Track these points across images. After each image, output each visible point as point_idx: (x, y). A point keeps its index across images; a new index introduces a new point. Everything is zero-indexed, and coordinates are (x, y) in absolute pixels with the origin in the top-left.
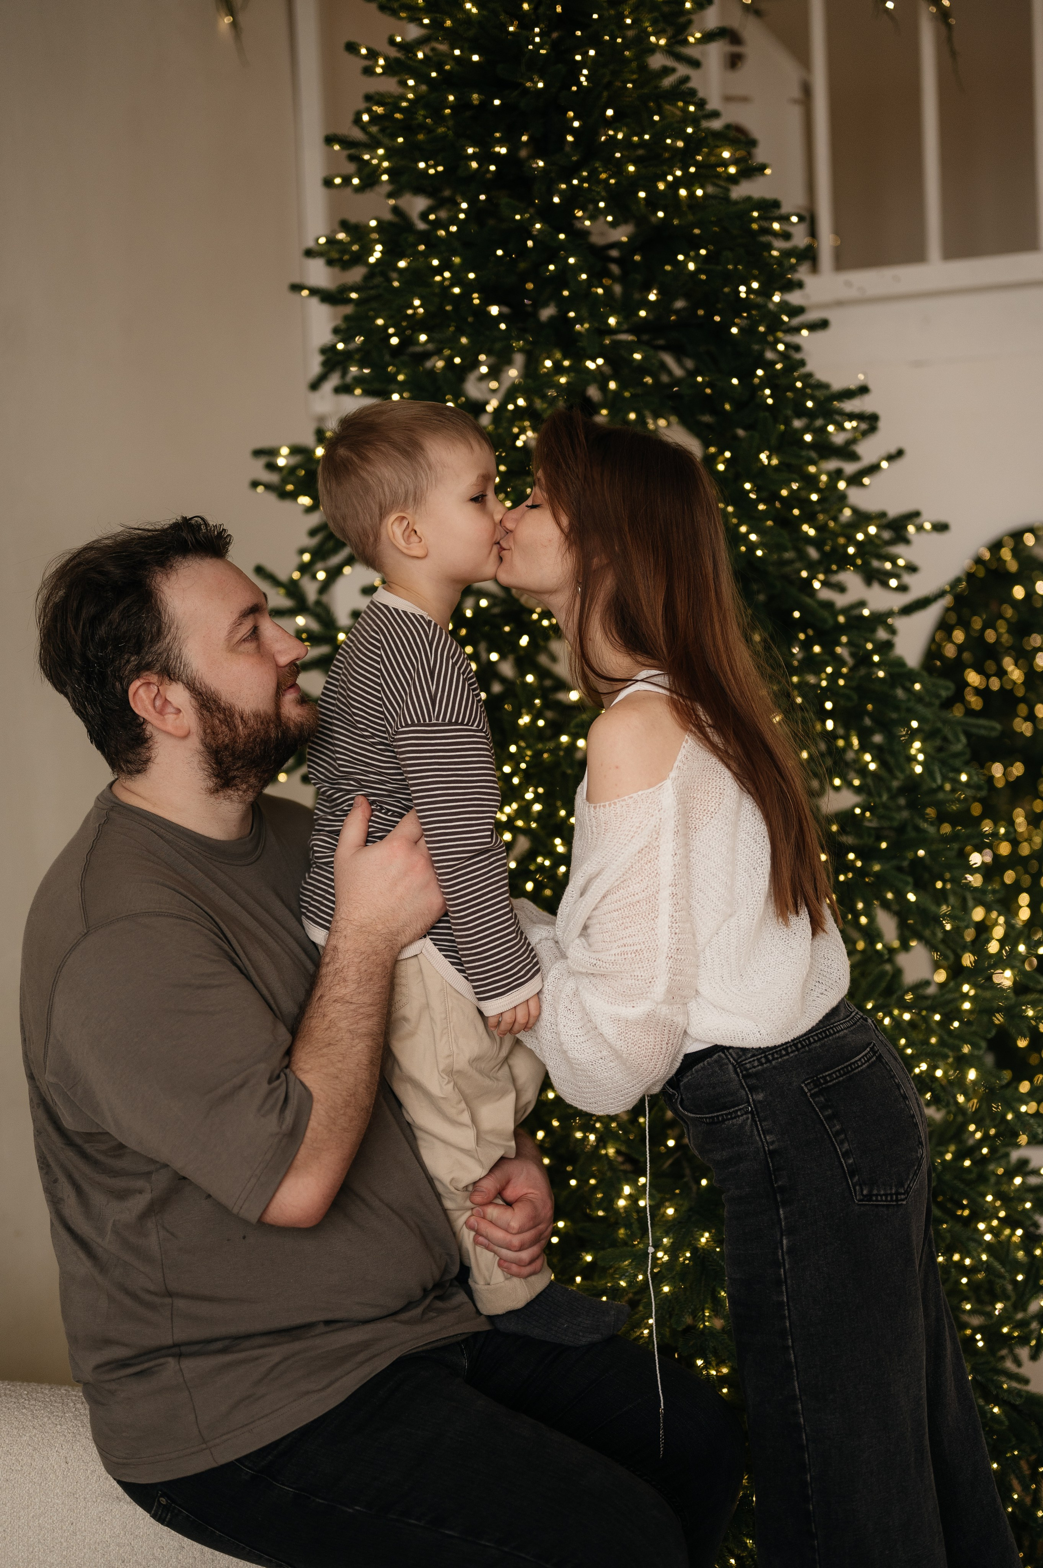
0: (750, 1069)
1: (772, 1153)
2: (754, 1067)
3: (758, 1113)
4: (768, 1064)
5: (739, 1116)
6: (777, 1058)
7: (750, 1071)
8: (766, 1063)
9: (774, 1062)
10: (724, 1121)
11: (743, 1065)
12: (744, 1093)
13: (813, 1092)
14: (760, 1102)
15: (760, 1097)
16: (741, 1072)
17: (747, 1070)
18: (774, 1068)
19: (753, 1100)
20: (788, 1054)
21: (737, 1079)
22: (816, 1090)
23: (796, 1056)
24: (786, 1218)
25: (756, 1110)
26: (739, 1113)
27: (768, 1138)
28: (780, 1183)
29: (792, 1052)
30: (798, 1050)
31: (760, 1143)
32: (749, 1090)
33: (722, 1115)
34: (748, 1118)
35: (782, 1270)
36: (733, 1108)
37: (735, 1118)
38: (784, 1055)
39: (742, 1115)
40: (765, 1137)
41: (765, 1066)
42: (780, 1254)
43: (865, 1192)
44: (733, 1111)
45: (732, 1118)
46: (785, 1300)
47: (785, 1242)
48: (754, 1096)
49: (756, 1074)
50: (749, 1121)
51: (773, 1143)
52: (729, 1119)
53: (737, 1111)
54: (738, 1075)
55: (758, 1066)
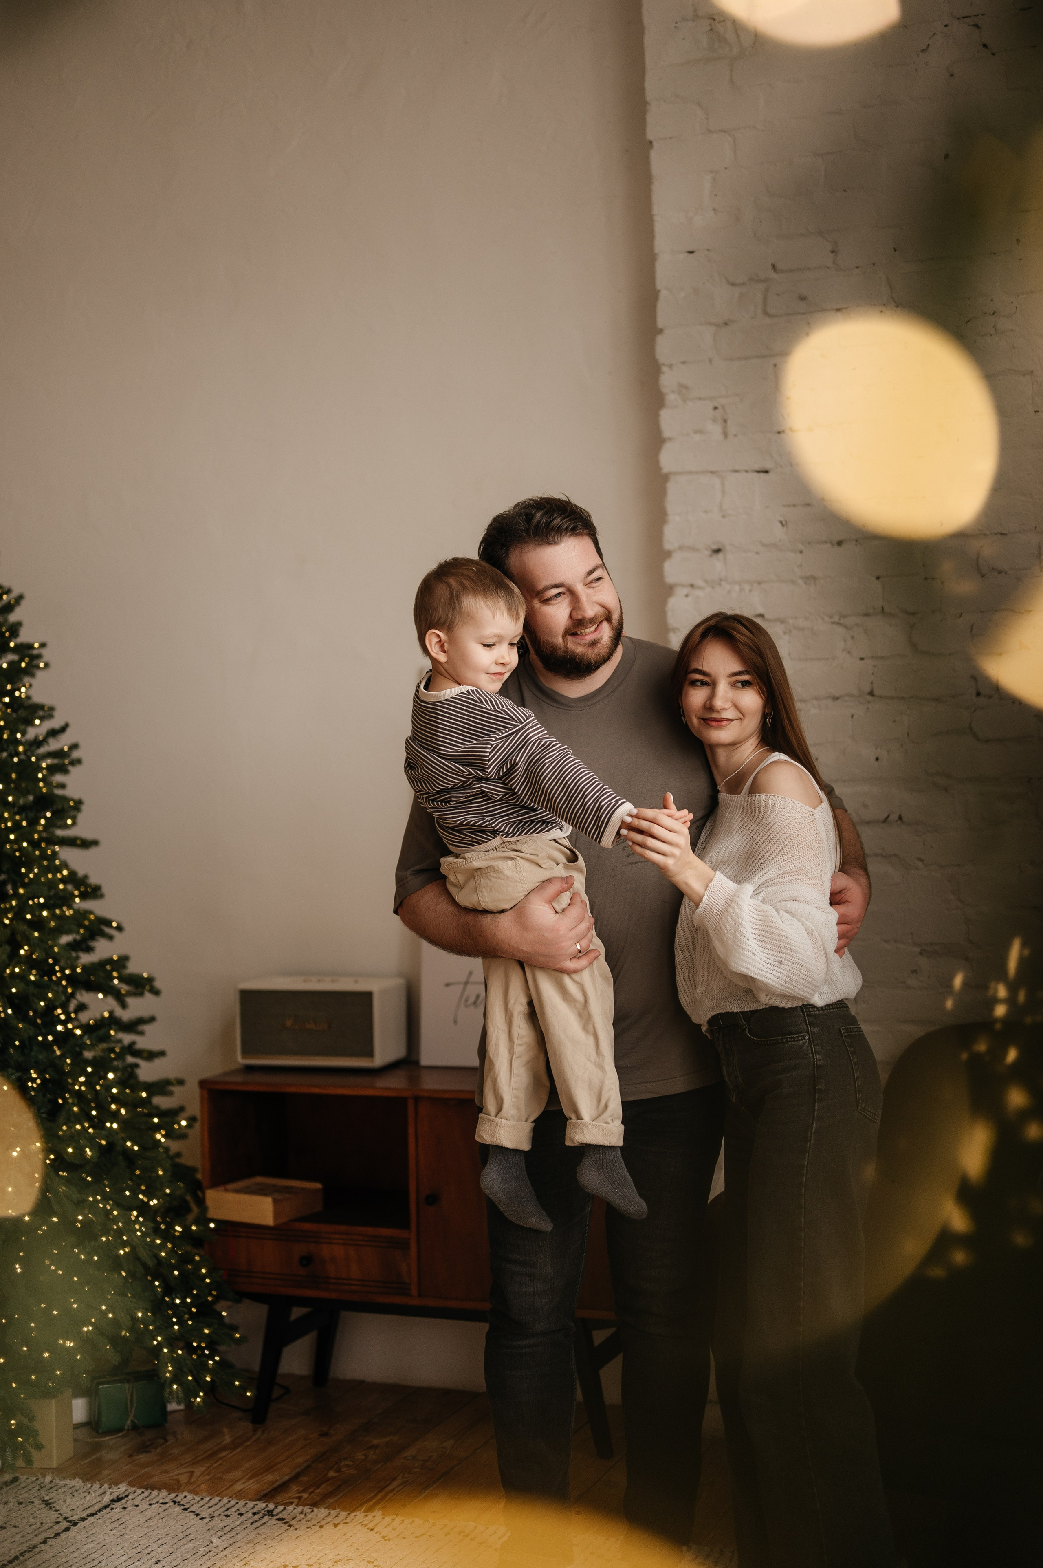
0: (812, 1011)
1: (819, 1067)
2: (814, 1011)
3: (813, 1040)
4: (822, 1012)
5: (800, 1040)
6: (827, 1009)
7: (812, 1013)
8: (821, 1011)
9: (825, 1011)
10: (787, 1042)
11: (807, 1008)
12: (805, 1026)
13: (845, 1034)
14: (815, 1033)
15: (816, 1030)
16: (806, 1012)
17: (809, 1011)
18: (825, 1014)
19: (811, 1031)
20: (833, 1008)
21: (802, 1015)
22: (847, 1034)
23: (836, 1011)
24: (818, 1110)
25: (812, 1038)
26: (800, 1038)
27: (817, 1056)
28: (819, 1087)
29: (835, 1008)
30: (837, 1008)
31: (812, 1059)
32: (809, 1025)
33: (787, 1038)
34: (806, 1042)
35: (809, 1144)
36: (797, 1034)
37: (797, 1041)
38: (831, 1009)
39: (802, 1040)
40: (816, 1055)
41: (820, 1012)
42: (809, 1133)
43: (863, 1106)
44: (797, 1037)
45: (794, 1041)
46: (806, 1163)
47: (814, 1125)
48: (812, 1029)
49: (815, 1016)
50: (807, 1044)
51: (820, 1060)
52: (792, 1041)
53: (799, 1037)
54: (804, 1014)
55: (816, 1011)
